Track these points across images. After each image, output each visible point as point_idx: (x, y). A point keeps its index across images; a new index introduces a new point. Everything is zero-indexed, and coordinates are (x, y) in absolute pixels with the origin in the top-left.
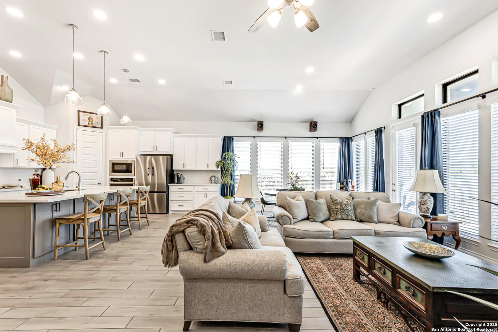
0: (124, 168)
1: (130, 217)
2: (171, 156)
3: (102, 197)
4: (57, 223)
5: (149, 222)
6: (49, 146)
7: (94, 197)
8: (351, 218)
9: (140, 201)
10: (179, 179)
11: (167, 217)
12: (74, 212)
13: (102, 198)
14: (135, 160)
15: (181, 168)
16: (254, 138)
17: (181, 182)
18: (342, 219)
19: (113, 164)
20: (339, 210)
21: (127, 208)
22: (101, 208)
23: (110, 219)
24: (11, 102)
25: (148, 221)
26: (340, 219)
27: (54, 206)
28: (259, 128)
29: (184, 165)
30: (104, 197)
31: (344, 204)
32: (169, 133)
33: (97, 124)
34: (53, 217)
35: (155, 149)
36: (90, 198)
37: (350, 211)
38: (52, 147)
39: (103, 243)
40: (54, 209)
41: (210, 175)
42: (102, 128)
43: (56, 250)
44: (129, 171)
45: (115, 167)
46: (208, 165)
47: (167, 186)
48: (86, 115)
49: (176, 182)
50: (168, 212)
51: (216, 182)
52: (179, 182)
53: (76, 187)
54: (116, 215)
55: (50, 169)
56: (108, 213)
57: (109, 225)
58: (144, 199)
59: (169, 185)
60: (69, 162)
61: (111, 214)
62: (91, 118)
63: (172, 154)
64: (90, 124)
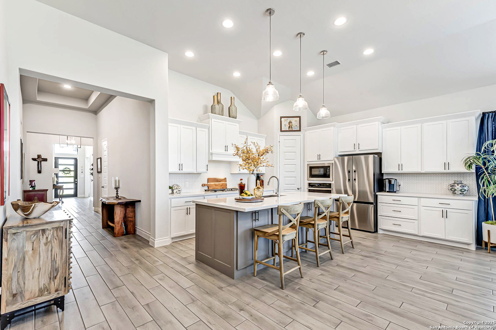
0: (322, 171)
1: (330, 233)
2: (380, 154)
3: (297, 209)
4: (256, 234)
5: (354, 243)
6: (252, 150)
7: (288, 210)
9: (341, 215)
10: (391, 186)
11: (376, 238)
12: (272, 223)
13: (297, 211)
14: (333, 162)
15: (396, 170)
17: (395, 191)
19: (311, 168)
21: (327, 223)
22: (297, 224)
23: (308, 233)
24: (236, 118)
25: (352, 242)
27: (254, 214)
29: (400, 166)
30: (300, 209)
32: (377, 123)
33: (296, 127)
34: (253, 227)
35: (357, 146)
36: (284, 210)
38: (254, 150)
39: (300, 268)
40: (254, 219)
41: (449, 181)
42: (300, 131)
43: (255, 265)
44: (326, 175)
45: (313, 171)
46: (447, 165)
47: (374, 195)
48: (287, 119)
49: (387, 190)
50: (376, 231)
51: (464, 193)
52: (392, 190)
53: (276, 193)
54: (314, 232)
55: (253, 174)
56: (305, 228)
57: (307, 241)
58: (347, 213)
59: (377, 193)
60: (268, 166)
61: (308, 228)
62: (291, 122)
63: (381, 152)
64: (290, 128)
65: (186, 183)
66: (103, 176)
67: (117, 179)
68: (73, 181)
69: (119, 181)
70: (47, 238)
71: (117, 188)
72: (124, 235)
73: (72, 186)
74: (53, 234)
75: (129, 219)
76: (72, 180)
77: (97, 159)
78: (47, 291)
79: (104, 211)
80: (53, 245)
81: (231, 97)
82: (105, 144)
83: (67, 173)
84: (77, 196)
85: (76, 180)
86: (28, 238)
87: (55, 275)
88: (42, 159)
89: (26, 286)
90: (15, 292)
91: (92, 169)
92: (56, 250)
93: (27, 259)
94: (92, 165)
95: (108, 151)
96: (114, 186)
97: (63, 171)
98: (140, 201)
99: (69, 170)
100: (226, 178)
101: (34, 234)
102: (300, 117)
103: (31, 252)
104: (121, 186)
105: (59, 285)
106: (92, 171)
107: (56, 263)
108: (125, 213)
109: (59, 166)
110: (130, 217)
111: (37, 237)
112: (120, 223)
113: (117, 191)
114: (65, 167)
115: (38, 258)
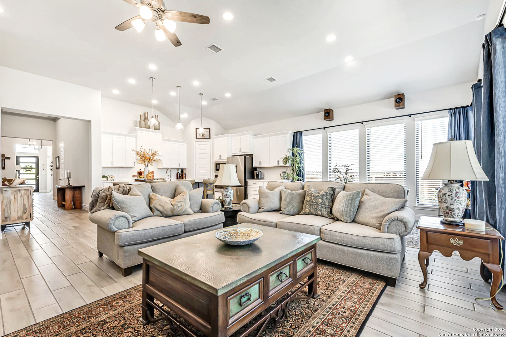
8: (320, 214)
10: (258, 175)
15: (258, 166)
16: (325, 129)
18: (310, 214)
19: (217, 165)
20: (308, 202)
24: (159, 130)
26: (308, 214)
28: (325, 117)
29: (260, 163)
31: (313, 196)
32: (248, 136)
33: (207, 136)
35: (240, 150)
37: (320, 205)
41: (281, 171)
42: (210, 139)
45: (217, 167)
46: (278, 162)
47: (245, 181)
49: (255, 178)
52: (258, 178)
59: (247, 180)
62: (203, 132)
63: (252, 154)
64: (203, 136)
65: (119, 174)
66: (60, 171)
67: (69, 171)
68: (35, 178)
69: (70, 173)
70: (21, 194)
71: (68, 178)
72: (73, 209)
73: (34, 182)
74: (24, 192)
75: (77, 198)
76: (34, 176)
77: (56, 158)
78: (22, 218)
79: (59, 195)
80: (24, 197)
81: (156, 115)
82: (62, 145)
83: (29, 171)
84: (39, 192)
85: (38, 177)
86: (12, 193)
87: (25, 211)
88: (6, 157)
89: (11, 214)
90: (6, 216)
91: (52, 166)
92: (26, 200)
93: (12, 202)
94: (52, 162)
95: (64, 152)
96: (66, 177)
97: (25, 168)
98: (84, 186)
99: (30, 167)
100: (153, 172)
101: (15, 192)
102: (209, 129)
103: (13, 199)
104: (71, 176)
105: (27, 216)
106: (52, 167)
107: (26, 206)
108: (73, 194)
109: (21, 164)
110: (77, 197)
111: (16, 193)
112: (70, 201)
113: (69, 180)
114: (26, 164)
115: (17, 203)
